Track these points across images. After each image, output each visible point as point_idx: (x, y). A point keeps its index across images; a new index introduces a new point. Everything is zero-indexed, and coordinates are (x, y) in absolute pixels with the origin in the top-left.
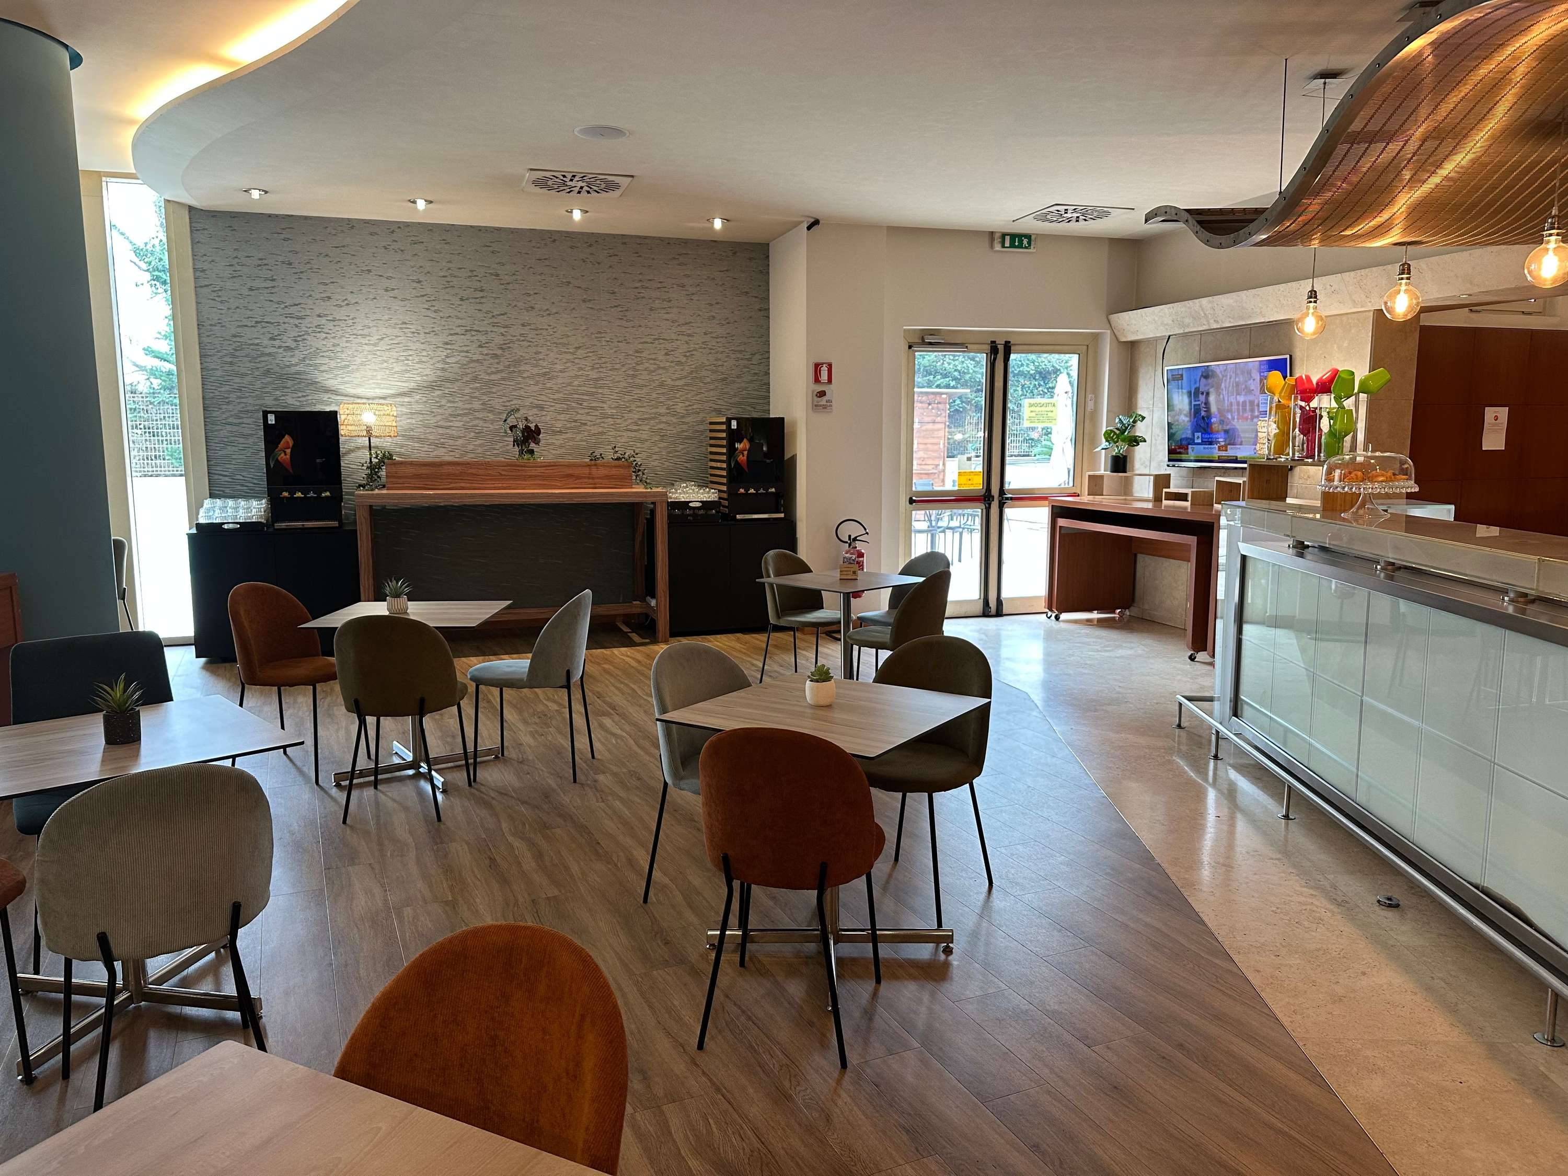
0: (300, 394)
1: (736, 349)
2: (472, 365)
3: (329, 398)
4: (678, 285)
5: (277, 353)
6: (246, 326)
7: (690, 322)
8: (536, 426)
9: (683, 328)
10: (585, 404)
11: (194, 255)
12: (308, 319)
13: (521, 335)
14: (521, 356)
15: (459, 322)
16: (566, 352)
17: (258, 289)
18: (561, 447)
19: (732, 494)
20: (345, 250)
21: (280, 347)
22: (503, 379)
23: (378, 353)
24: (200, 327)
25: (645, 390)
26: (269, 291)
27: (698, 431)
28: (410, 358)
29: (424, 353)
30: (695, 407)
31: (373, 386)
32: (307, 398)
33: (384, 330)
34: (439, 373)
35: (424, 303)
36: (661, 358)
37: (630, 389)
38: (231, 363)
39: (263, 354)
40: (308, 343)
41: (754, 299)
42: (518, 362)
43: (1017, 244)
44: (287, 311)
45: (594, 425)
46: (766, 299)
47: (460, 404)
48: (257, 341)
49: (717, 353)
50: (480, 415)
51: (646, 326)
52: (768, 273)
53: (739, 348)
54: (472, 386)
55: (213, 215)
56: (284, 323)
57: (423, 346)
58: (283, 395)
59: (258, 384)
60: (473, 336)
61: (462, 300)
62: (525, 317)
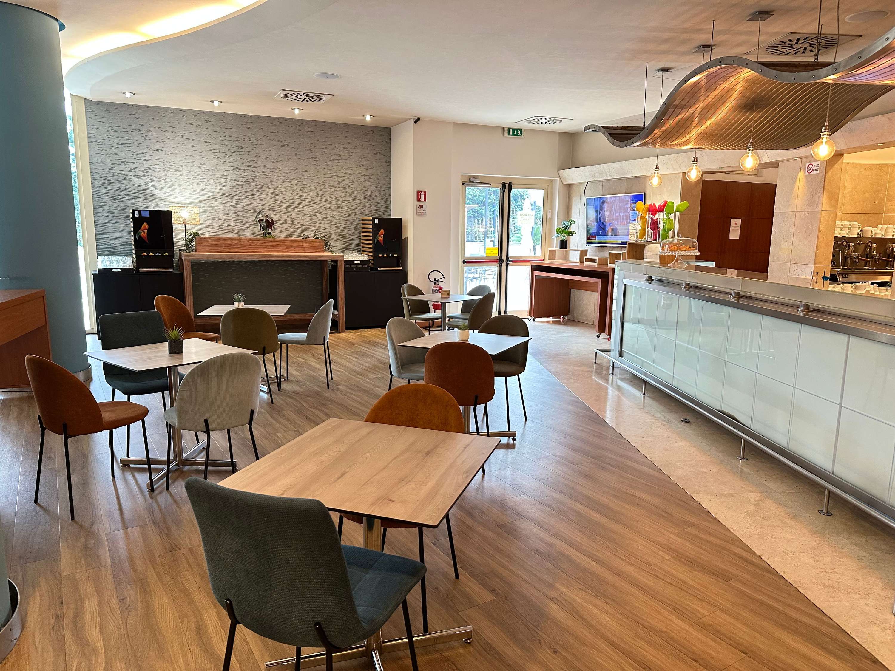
0: (146, 201)
1: (374, 182)
2: (237, 187)
3: (161, 203)
4: (344, 148)
5: (133, 178)
6: (116, 164)
7: (351, 167)
8: (272, 220)
9: (347, 171)
10: (296, 209)
11: (87, 125)
12: (150, 161)
13: (263, 172)
14: (263, 183)
15: (230, 164)
16: (286, 181)
17: (122, 144)
18: (283, 231)
19: (375, 257)
20: (169, 125)
21: (134, 176)
22: (253, 195)
23: (187, 180)
24: (91, 164)
25: (328, 202)
26: (128, 146)
27: (355, 224)
28: (205, 183)
29: (212, 181)
30: (353, 211)
31: (185, 197)
32: (149, 203)
33: (191, 168)
34: (220, 191)
35: (211, 154)
36: (335, 185)
37: (319, 201)
38: (108, 183)
39: (125, 179)
40: (150, 174)
41: (383, 156)
42: (261, 186)
43: (515, 133)
44: (138, 156)
45: (301, 220)
46: (389, 156)
47: (230, 208)
48: (122, 172)
49: (364, 184)
50: (241, 214)
51: (328, 169)
52: (390, 143)
53: (375, 182)
54: (237, 198)
55: (98, 104)
56: (137, 163)
57: (211, 177)
58: (136, 201)
59: (123, 196)
60: (237, 172)
61: (231, 153)
62: (265, 163)
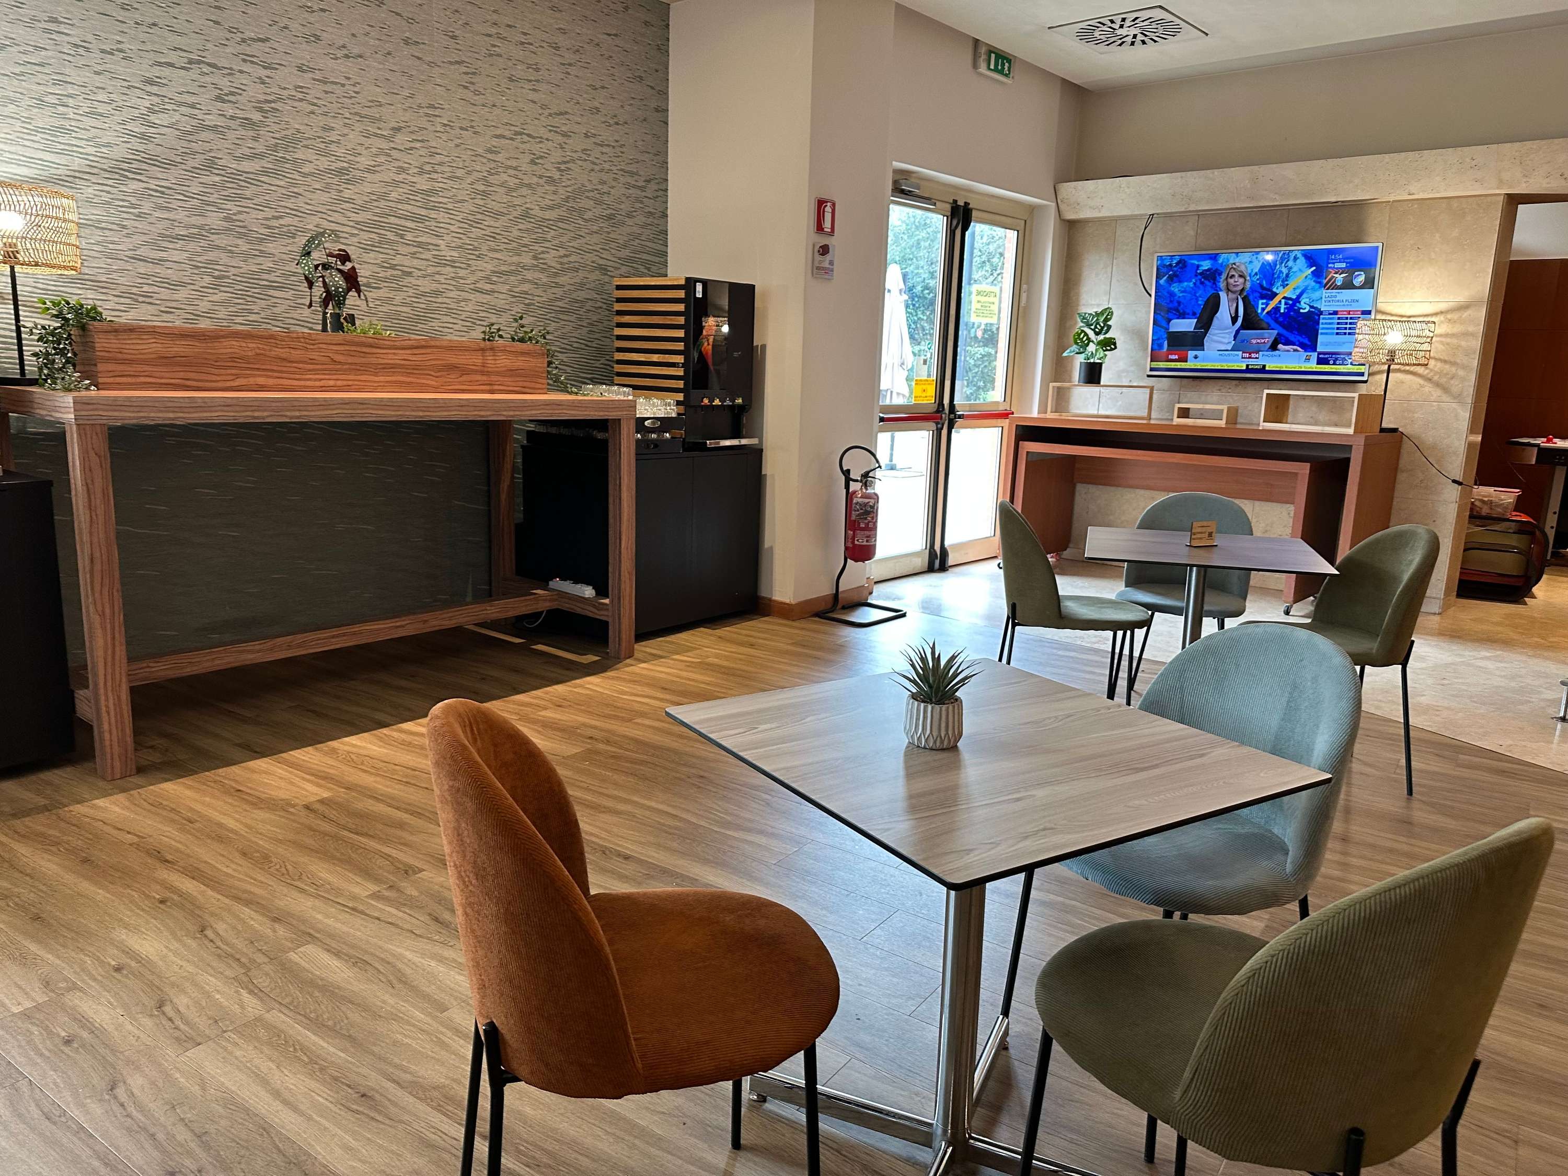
1: (626, 168)
2: (205, 135)
4: (550, 45)
13: (297, 88)
15: (175, 39)
19: (692, 406)
22: (265, 172)
25: (503, 221)
28: (71, 102)
29: (102, 96)
34: (135, 144)
36: (525, 167)
37: (479, 216)
41: (649, 90)
42: (291, 142)
43: (999, 67)
45: (424, 277)
47: (181, 215)
49: (602, 170)
50: (221, 241)
51: (503, 108)
53: (630, 168)
54: (204, 179)
57: (99, 80)
60: (203, 74)
62: (304, 53)
